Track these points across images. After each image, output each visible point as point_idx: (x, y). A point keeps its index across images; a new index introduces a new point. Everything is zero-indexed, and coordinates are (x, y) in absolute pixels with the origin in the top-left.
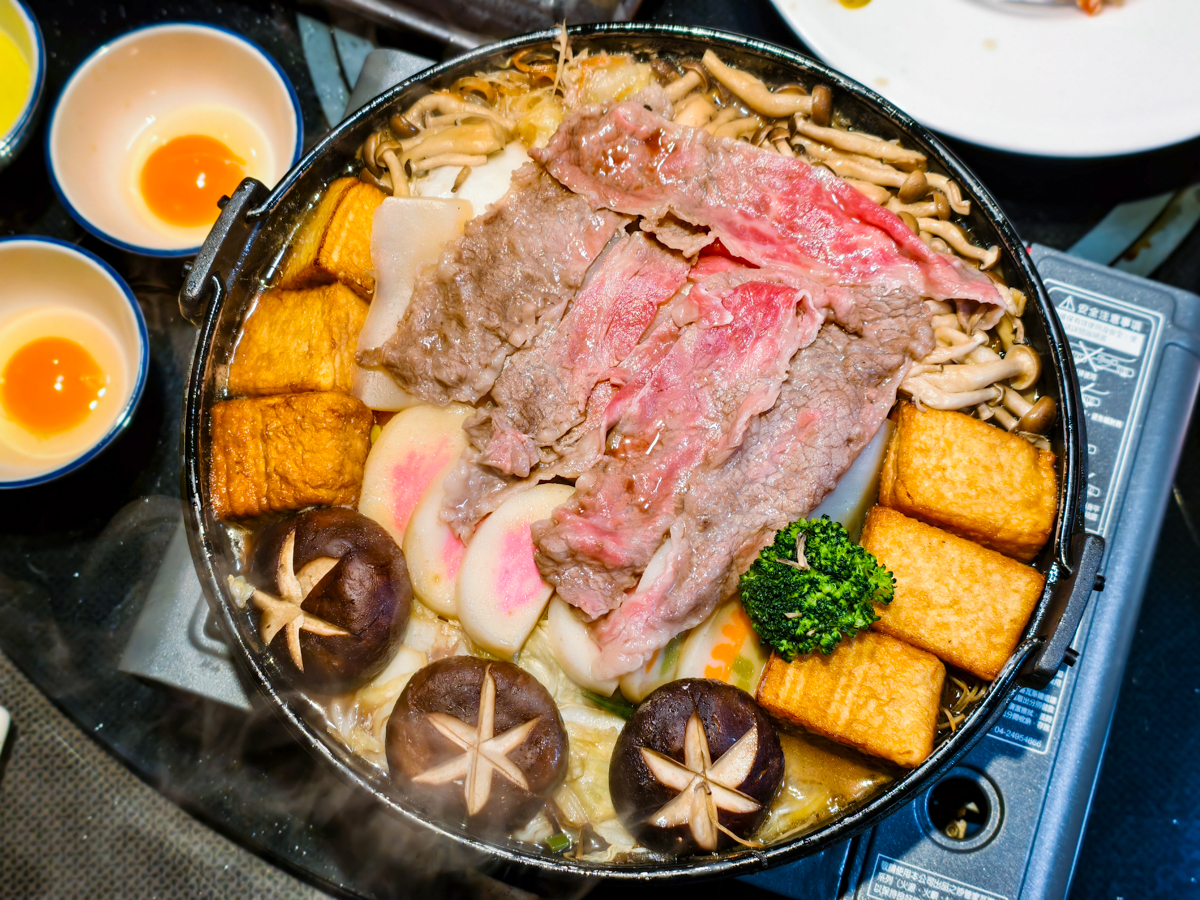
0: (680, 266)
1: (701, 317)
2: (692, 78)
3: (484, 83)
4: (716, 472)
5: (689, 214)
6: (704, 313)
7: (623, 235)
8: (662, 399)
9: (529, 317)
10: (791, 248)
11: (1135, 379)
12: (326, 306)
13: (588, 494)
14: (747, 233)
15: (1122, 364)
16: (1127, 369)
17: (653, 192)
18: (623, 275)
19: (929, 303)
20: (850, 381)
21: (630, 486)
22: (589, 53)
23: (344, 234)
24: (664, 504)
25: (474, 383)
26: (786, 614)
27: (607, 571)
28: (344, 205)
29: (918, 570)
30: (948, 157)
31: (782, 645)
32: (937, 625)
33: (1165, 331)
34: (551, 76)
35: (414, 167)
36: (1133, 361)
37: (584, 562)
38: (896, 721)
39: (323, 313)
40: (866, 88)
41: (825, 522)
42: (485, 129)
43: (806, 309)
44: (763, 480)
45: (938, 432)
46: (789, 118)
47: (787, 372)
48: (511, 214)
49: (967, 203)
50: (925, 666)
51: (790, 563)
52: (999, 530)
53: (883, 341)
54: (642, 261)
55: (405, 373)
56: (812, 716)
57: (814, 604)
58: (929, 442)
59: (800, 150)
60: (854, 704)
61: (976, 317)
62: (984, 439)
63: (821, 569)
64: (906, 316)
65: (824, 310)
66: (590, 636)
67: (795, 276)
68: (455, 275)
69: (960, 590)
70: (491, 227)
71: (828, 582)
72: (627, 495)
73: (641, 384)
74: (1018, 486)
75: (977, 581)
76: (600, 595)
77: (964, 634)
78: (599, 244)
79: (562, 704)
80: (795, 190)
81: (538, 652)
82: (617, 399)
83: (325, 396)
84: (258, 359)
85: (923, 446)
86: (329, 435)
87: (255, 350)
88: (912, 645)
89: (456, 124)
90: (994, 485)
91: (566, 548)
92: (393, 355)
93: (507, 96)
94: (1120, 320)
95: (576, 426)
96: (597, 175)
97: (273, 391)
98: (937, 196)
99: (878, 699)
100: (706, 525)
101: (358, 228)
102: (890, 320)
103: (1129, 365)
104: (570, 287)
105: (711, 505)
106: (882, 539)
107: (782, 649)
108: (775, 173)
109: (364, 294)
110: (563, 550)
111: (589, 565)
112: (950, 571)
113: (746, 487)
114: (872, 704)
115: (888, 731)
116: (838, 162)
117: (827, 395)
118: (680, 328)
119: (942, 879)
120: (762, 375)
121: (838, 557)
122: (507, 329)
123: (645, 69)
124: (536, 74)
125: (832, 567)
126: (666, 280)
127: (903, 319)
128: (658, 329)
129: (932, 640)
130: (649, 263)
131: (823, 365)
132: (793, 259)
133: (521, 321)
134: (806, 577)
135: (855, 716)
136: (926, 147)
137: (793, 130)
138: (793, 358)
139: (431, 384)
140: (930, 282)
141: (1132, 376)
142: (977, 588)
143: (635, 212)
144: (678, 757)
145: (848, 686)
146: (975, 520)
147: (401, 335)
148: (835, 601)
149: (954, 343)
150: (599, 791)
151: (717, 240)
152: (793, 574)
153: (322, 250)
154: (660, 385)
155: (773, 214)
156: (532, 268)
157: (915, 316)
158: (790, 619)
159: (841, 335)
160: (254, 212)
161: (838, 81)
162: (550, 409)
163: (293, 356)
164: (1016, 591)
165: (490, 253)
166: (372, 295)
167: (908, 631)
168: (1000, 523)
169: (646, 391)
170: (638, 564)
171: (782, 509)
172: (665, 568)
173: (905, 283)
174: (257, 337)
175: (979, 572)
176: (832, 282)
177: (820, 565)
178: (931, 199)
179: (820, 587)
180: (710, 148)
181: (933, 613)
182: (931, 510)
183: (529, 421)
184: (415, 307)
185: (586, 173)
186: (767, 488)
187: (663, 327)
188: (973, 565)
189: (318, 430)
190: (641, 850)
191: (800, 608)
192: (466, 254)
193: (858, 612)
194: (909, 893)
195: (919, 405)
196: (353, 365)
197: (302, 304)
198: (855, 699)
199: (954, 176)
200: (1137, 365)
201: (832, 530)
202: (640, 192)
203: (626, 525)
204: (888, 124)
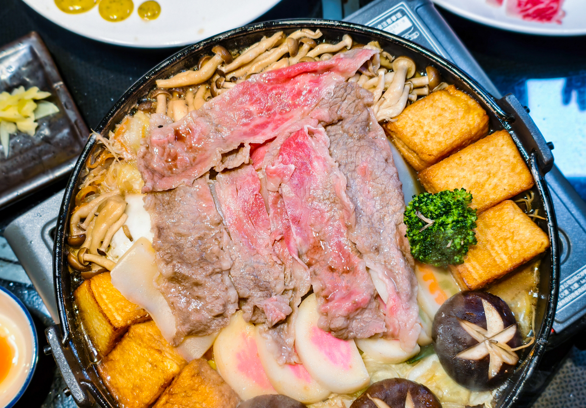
0: (249, 169)
1: (282, 178)
2: (161, 98)
3: (87, 188)
4: (357, 227)
5: (228, 147)
6: (282, 175)
7: (213, 182)
8: (303, 224)
9: (219, 252)
10: (278, 117)
11: (421, 34)
12: (138, 341)
13: (323, 290)
14: (256, 130)
15: (410, 34)
16: (414, 34)
17: (202, 155)
18: (233, 197)
19: (349, 81)
20: (359, 139)
21: (332, 270)
22: (112, 131)
23: (110, 306)
24: (353, 260)
25: (230, 301)
26: (447, 247)
27: (366, 309)
28: (96, 295)
29: (464, 177)
30: (292, 22)
31: (457, 259)
32: (494, 188)
33: (410, 7)
34: (109, 156)
35: (102, 249)
36: (413, 28)
37: (355, 316)
38: (523, 238)
39: (140, 345)
40: (233, 30)
41: (417, 199)
42: (111, 204)
43: (313, 132)
44: (375, 210)
45: (410, 123)
46: (217, 71)
47: (335, 162)
48: (163, 223)
49: (318, 31)
50: (508, 208)
51: (426, 226)
52: (471, 131)
53: (352, 112)
54: (233, 183)
55: (199, 329)
56: (496, 272)
57: (452, 231)
58: (412, 129)
59: (233, 79)
60: (502, 250)
61: (371, 68)
62: (426, 106)
63: (438, 216)
64: (349, 94)
65: (319, 124)
66: (387, 340)
67: (293, 125)
68: (173, 270)
69: (485, 168)
70: (162, 237)
71: (447, 218)
72: (335, 274)
73: (288, 228)
74: (456, 109)
75: (487, 158)
76: (375, 321)
77: (505, 181)
78: (209, 196)
79: (406, 376)
80: (252, 95)
81: (375, 369)
82: (288, 243)
83: (184, 374)
84: (132, 393)
85: (412, 133)
86: (203, 386)
87: (126, 391)
88: (494, 206)
89: (97, 216)
90: (449, 118)
91: (343, 318)
92: (186, 328)
93: (102, 183)
94: (392, 20)
95: (285, 271)
96: (174, 172)
97: (156, 397)
98: (303, 40)
99: (508, 238)
100: (377, 250)
101: (113, 297)
102: (344, 102)
103: (413, 32)
104: (219, 224)
105: (370, 240)
106: (439, 181)
107: (458, 261)
108: (238, 97)
109: (146, 319)
110: (343, 321)
111: (358, 314)
112: (474, 165)
113: (373, 219)
114: (509, 243)
115: (526, 245)
116: (253, 68)
117: (359, 153)
118: (278, 192)
119: (572, 277)
120: (329, 173)
121: (439, 204)
122: (218, 266)
123: (139, 114)
124: (102, 162)
125: (442, 211)
126: (250, 180)
127: (349, 96)
128: (269, 201)
129: (498, 196)
130: (236, 181)
131: (343, 145)
132: (284, 120)
133: (218, 257)
134: (437, 225)
135: (509, 254)
136: (279, 27)
137: (223, 75)
138: (331, 155)
139: (215, 321)
140: (343, 73)
141: (419, 35)
142: (489, 160)
143: (208, 169)
144: (474, 343)
145: (493, 246)
146: (460, 138)
147: (179, 317)
148: (457, 222)
149: (375, 85)
150: (455, 390)
151: (250, 144)
152: (432, 230)
153: (111, 322)
154: (296, 220)
155: (255, 113)
156: (197, 233)
157: (352, 90)
158: (451, 247)
159: (334, 127)
160: (64, 340)
161: (220, 39)
162: (268, 276)
163: (148, 375)
164: (503, 146)
165: (174, 246)
166: (149, 316)
167: (488, 203)
168: (468, 128)
169: (294, 228)
170: (373, 293)
171: (394, 212)
172: (384, 282)
173: (335, 83)
174: (119, 385)
175: (483, 154)
176: (307, 112)
177: (436, 215)
178: (302, 44)
179: (446, 223)
180: (203, 115)
181: (487, 186)
182: (442, 151)
183: (267, 290)
184: (172, 300)
185: (169, 176)
186: (380, 211)
187: (271, 198)
188: (478, 154)
189: (197, 390)
190: (495, 392)
191: (449, 239)
192: (166, 257)
193: (469, 216)
194: (568, 295)
195: (392, 120)
196: (175, 350)
197: (124, 352)
198: (501, 248)
199: (302, 27)
200: (415, 29)
201: (423, 198)
202: (197, 160)
203: (349, 284)
204: (254, 35)
